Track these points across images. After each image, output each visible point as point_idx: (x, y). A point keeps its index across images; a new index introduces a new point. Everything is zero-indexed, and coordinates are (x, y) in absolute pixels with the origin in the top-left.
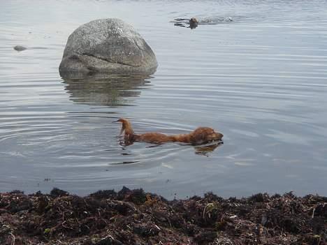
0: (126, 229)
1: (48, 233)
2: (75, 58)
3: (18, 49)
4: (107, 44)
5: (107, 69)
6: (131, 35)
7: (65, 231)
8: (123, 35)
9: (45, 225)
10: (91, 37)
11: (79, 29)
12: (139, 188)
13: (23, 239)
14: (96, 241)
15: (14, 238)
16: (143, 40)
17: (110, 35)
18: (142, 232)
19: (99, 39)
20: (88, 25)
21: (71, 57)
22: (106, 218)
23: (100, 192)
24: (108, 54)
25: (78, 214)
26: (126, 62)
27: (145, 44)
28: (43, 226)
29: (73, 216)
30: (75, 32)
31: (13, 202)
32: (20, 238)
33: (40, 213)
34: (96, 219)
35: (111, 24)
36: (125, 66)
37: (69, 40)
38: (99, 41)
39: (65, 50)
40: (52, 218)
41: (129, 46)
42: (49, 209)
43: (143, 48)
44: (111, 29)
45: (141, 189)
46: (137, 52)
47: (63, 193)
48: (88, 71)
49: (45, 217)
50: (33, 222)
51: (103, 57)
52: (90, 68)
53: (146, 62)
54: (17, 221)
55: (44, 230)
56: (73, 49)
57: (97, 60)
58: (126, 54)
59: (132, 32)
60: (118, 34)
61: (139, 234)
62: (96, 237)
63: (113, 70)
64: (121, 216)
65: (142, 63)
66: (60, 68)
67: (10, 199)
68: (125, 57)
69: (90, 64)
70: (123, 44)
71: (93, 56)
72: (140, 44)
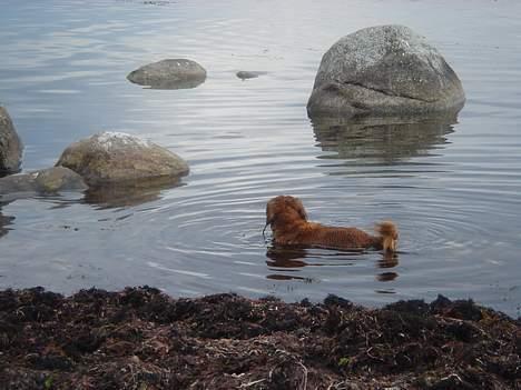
0: (474, 364)
1: (345, 366)
2: (332, 89)
3: (242, 75)
4: (383, 66)
5: (383, 106)
6: (422, 51)
7: (372, 362)
8: (409, 51)
9: (341, 353)
10: (358, 55)
11: (339, 44)
12: (467, 299)
13: (319, 374)
14: (432, 382)
15: (306, 371)
16: (442, 59)
17: (389, 52)
18: (502, 371)
19: (370, 59)
20: (354, 37)
21: (326, 86)
22: (436, 345)
23: (402, 302)
24: (385, 81)
25: (391, 337)
26: (414, 95)
27: (446, 66)
28: (336, 352)
29: (381, 340)
30: (334, 49)
31: (269, 314)
32: (316, 372)
33: (330, 334)
34: (421, 346)
35: (391, 34)
36: (413, 101)
37: (324, 61)
38: (371, 62)
39: (317, 77)
40: (349, 342)
41: (420, 68)
42: (344, 327)
43: (440, 71)
44: (391, 41)
45: (471, 301)
46: (432, 78)
47: (344, 304)
48: (353, 110)
49: (338, 340)
50: (320, 347)
51: (377, 87)
52: (356, 105)
53: (448, 94)
54: (296, 344)
55: (339, 361)
56: (329, 76)
57: (367, 92)
58: (415, 82)
59: (424, 46)
60: (402, 50)
61: (497, 373)
62: (432, 375)
63: (394, 107)
64: (462, 344)
65: (440, 95)
66: (309, 105)
67: (266, 309)
68: (412, 87)
69: (357, 98)
70: (410, 65)
71: (361, 85)
72: (437, 65)
